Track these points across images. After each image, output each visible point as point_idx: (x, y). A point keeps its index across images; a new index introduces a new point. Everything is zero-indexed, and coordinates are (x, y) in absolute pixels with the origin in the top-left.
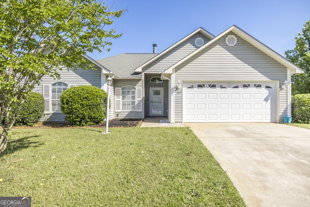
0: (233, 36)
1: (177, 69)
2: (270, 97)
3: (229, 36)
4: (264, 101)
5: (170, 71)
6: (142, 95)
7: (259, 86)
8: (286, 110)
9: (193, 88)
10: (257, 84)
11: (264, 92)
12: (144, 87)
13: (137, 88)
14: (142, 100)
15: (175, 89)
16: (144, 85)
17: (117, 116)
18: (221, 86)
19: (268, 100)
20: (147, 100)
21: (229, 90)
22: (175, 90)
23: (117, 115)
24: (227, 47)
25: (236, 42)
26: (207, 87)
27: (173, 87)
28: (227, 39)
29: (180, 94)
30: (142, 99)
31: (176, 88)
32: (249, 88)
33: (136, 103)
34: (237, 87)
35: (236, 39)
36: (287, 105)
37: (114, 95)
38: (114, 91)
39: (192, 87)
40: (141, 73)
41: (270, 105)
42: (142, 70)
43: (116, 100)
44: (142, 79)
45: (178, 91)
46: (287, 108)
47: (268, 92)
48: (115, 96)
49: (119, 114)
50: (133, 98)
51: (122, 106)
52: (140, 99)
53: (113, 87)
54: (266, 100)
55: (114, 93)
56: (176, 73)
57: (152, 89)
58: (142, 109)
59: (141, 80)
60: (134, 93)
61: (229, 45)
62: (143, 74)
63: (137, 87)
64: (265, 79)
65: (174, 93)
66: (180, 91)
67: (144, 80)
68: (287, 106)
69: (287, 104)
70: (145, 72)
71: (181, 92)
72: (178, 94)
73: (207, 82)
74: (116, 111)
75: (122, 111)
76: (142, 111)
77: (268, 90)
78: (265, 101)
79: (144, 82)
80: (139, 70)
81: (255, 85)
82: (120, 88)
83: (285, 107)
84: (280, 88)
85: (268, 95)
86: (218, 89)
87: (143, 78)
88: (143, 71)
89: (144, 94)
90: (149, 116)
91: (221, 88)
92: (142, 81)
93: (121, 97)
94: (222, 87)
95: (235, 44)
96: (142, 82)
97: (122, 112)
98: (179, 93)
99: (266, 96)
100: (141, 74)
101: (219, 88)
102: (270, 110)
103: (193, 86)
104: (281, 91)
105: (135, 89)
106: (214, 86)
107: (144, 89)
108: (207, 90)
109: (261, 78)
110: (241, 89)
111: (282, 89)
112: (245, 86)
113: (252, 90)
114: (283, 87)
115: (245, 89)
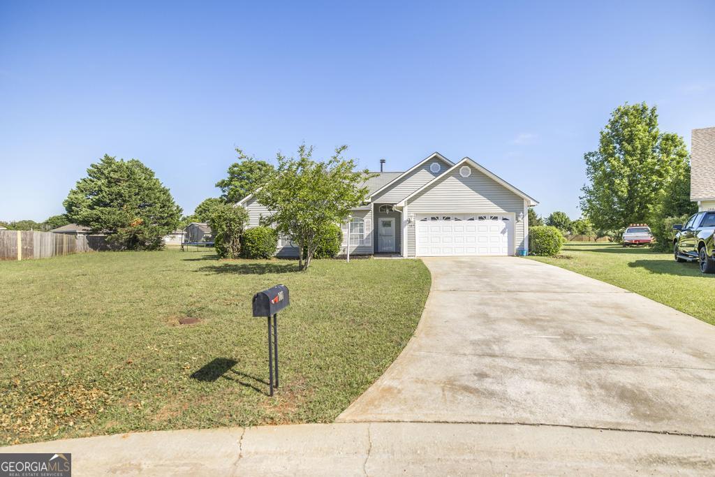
0: (468, 168)
1: (409, 201)
2: (507, 230)
3: (464, 167)
5: (402, 204)
6: (371, 228)
7: (496, 218)
8: (523, 244)
9: (426, 221)
10: (494, 216)
11: (501, 224)
12: (373, 218)
13: (365, 220)
16: (373, 216)
19: (505, 233)
20: (376, 233)
21: (465, 223)
22: (407, 223)
24: (461, 178)
25: (470, 173)
26: (441, 220)
27: (405, 220)
28: (461, 170)
31: (409, 221)
32: (485, 220)
33: (365, 236)
34: (472, 219)
35: (470, 170)
40: (370, 203)
41: (507, 238)
45: (410, 224)
46: (523, 241)
47: (504, 224)
50: (362, 230)
52: (369, 232)
54: (503, 232)
56: (409, 206)
57: (382, 221)
58: (372, 244)
59: (370, 211)
60: (362, 225)
61: (463, 176)
62: (372, 204)
64: (501, 211)
65: (407, 227)
67: (373, 211)
68: (524, 239)
69: (524, 236)
70: (375, 202)
71: (413, 225)
73: (440, 214)
76: (372, 246)
77: (504, 222)
78: (502, 234)
79: (373, 213)
81: (491, 217)
84: (516, 220)
85: (505, 227)
86: (452, 222)
87: (372, 209)
88: (372, 201)
89: (373, 226)
90: (379, 253)
94: (456, 219)
95: (469, 176)
96: (371, 213)
98: (411, 226)
99: (503, 229)
100: (369, 205)
101: (454, 221)
102: (507, 243)
103: (426, 219)
104: (518, 223)
105: (363, 221)
106: (448, 219)
107: (373, 221)
108: (441, 223)
109: (497, 210)
110: (477, 222)
111: (518, 221)
112: (481, 218)
113: (488, 222)
114: (520, 219)
115: (481, 222)
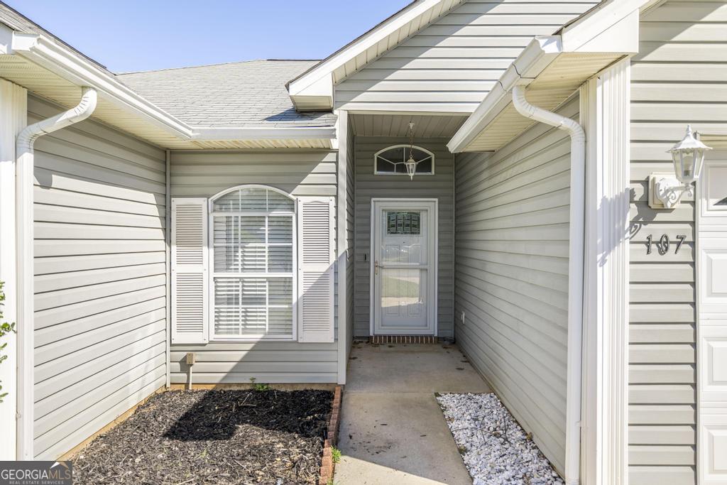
6: (333, 243)
12: (343, 195)
13: (303, 201)
14: (336, 273)
15: (633, 211)
16: (343, 181)
17: (182, 371)
20: (357, 258)
22: (629, 217)
23: (185, 365)
27: (610, 195)
29: (671, 255)
30: (336, 265)
31: (644, 204)
33: (299, 290)
37: (168, 240)
38: (166, 218)
40: (330, 111)
42: (336, 91)
43: (180, 276)
44: (335, 144)
45: (655, 231)
48: (174, 248)
49: (197, 357)
50: (283, 258)
51: (213, 306)
52: (323, 268)
53: (151, 198)
55: (166, 230)
57: (380, 207)
58: (336, 329)
59: (328, 150)
60: (283, 229)
62: (341, 115)
63: (304, 198)
66: (672, 232)
67: (343, 153)
70: (353, 107)
71: (680, 241)
72: (655, 255)
74: (178, 338)
75: (213, 337)
76: (336, 340)
79: (343, 166)
80: (317, 86)
82: (201, 202)
87: (339, 142)
88: (341, 97)
89: (344, 235)
90: (369, 338)
92: (331, 157)
93: (208, 254)
96: (332, 167)
97: (211, 342)
98: (663, 245)
100: (325, 116)
105: (291, 205)
107: (344, 207)
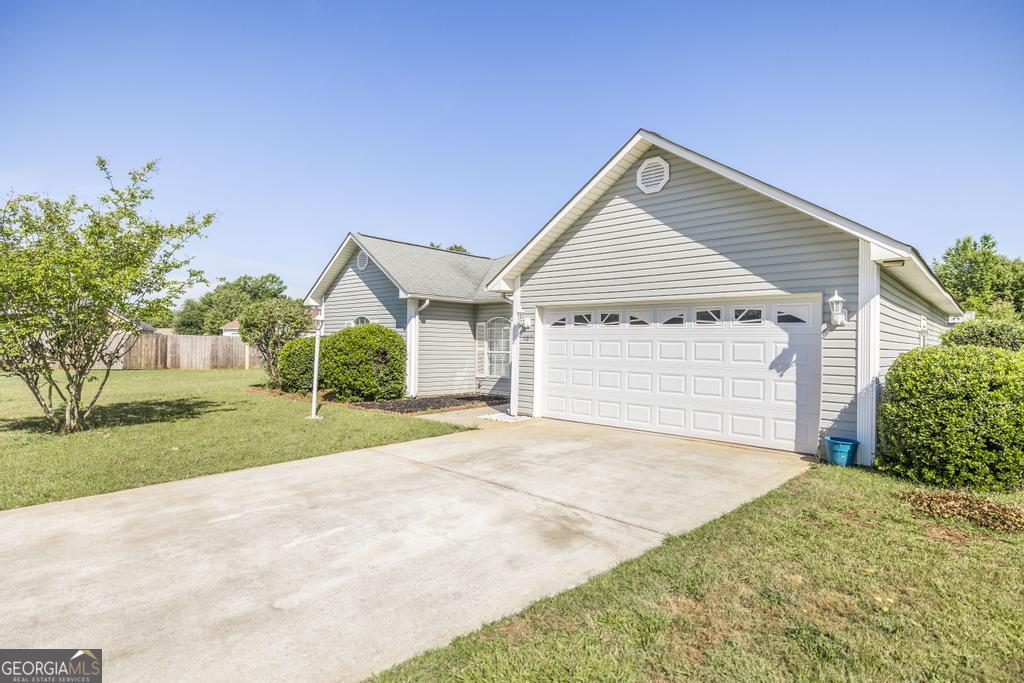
0: (658, 160)
1: (527, 274)
2: (795, 357)
3: (647, 162)
4: (771, 368)
7: (754, 316)
8: (850, 412)
9: (564, 324)
10: (747, 308)
11: (773, 337)
15: (521, 329)
18: (632, 318)
19: (787, 366)
21: (656, 329)
24: (644, 197)
25: (666, 178)
26: (596, 323)
28: (640, 172)
29: (529, 341)
31: (523, 326)
32: (717, 323)
34: (677, 321)
35: (666, 166)
36: (856, 390)
38: (474, 330)
39: (561, 323)
41: (794, 385)
43: (478, 352)
45: (525, 334)
46: (854, 404)
47: (785, 337)
48: (477, 341)
51: (487, 364)
53: (466, 323)
54: (780, 365)
55: (475, 334)
56: (524, 288)
60: (508, 334)
61: (647, 191)
64: (766, 289)
65: (518, 340)
66: (529, 334)
68: (856, 395)
69: (856, 386)
71: (531, 336)
72: (525, 341)
73: (595, 307)
77: (785, 330)
78: (774, 371)
81: (738, 313)
82: (484, 324)
83: (849, 399)
84: (824, 322)
85: (786, 346)
86: (625, 327)
91: (632, 323)
93: (486, 344)
94: (635, 321)
95: (663, 183)
98: (527, 338)
99: (779, 352)
101: (627, 325)
102: (795, 407)
103: (564, 320)
104: (831, 335)
105: (510, 325)
106: (612, 319)
108: (596, 328)
109: (756, 288)
110: (691, 327)
111: (832, 327)
112: (704, 317)
113: (728, 329)
114: (839, 317)
115: (707, 328)
